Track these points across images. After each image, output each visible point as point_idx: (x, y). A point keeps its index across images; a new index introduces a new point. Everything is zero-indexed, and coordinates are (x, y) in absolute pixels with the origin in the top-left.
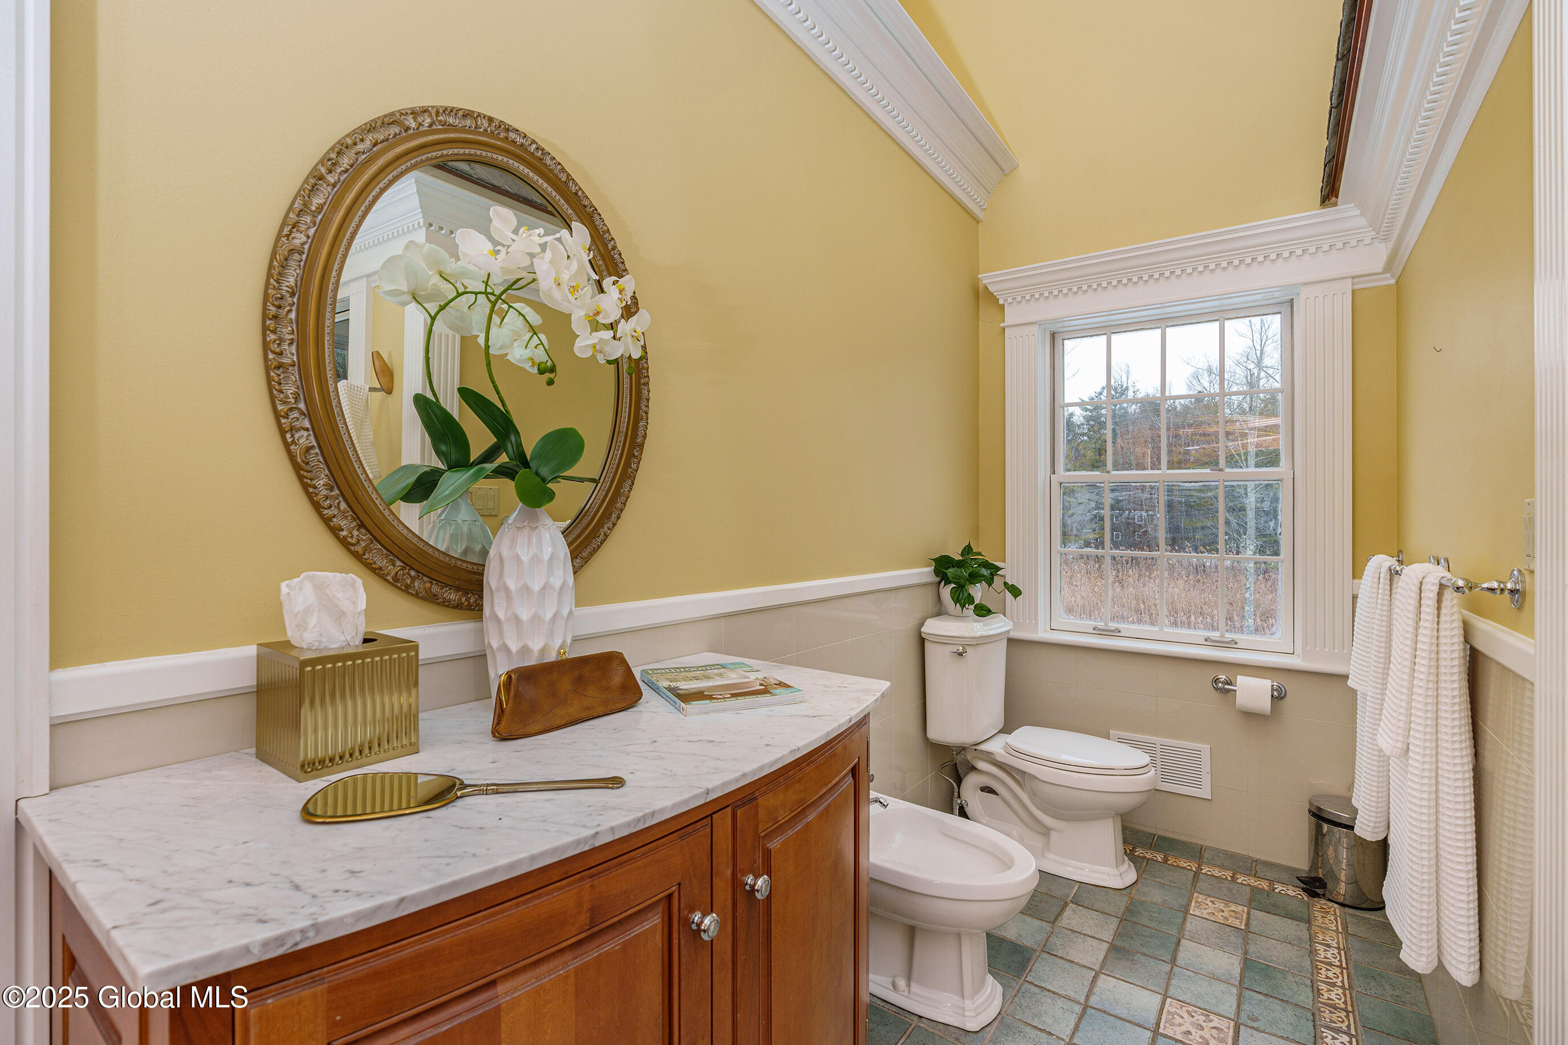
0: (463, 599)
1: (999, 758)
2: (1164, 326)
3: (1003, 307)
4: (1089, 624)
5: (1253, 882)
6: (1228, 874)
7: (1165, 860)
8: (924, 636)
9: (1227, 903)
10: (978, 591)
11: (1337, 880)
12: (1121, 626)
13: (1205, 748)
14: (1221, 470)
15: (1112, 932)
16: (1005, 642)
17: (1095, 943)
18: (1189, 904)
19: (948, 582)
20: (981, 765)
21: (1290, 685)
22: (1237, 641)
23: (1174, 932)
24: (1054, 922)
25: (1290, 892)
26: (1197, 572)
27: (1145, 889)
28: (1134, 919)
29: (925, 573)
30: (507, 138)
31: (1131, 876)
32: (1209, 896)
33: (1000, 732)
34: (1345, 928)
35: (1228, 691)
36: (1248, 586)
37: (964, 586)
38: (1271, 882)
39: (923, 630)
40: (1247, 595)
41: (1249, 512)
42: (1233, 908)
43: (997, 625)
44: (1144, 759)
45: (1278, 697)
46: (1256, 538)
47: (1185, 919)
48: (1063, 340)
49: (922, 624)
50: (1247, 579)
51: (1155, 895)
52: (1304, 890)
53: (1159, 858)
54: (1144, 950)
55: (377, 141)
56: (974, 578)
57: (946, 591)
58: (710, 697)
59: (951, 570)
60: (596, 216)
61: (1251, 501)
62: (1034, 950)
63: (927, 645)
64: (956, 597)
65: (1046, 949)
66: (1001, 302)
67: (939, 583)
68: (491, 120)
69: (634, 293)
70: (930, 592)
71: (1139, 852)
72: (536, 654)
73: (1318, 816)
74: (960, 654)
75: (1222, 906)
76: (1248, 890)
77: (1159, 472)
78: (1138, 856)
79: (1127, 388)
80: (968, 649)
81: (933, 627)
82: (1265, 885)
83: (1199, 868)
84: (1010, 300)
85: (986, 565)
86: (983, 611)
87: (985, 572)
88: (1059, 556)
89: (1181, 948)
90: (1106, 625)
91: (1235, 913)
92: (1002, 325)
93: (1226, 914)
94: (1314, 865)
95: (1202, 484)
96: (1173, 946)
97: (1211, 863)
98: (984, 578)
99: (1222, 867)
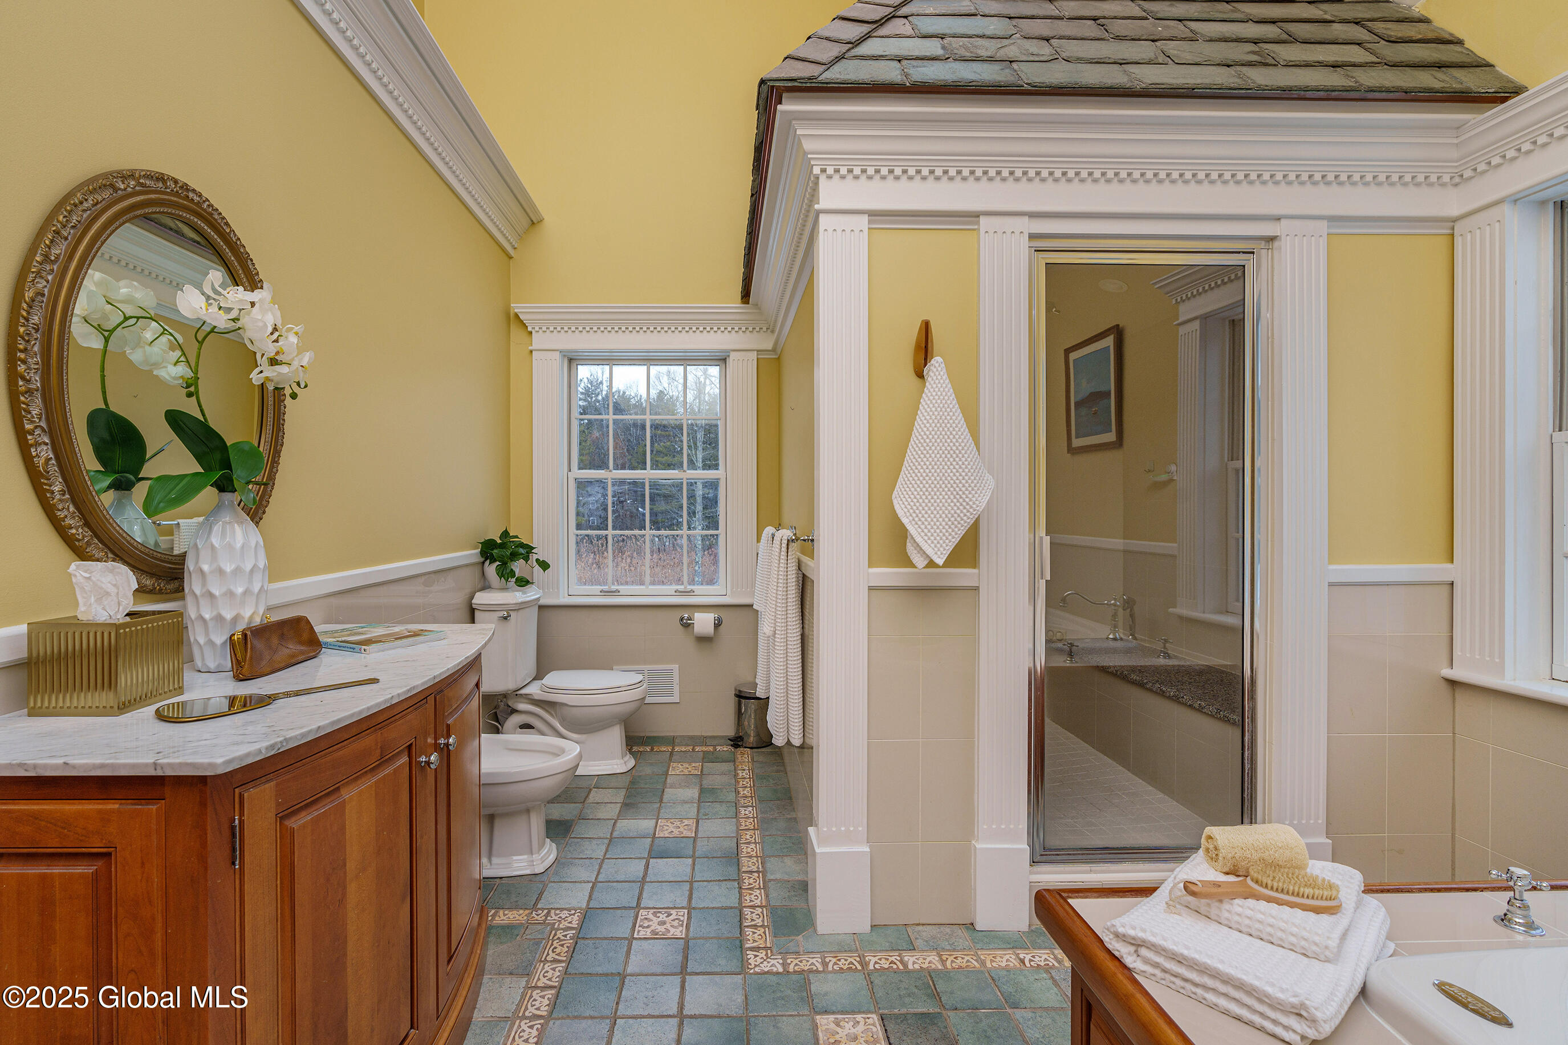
0: (156, 584)
1: (536, 698)
2: (649, 364)
3: (531, 333)
4: (597, 589)
5: (704, 749)
6: (690, 748)
7: (652, 749)
8: (474, 606)
9: (690, 763)
10: (518, 567)
11: (749, 736)
12: (619, 587)
13: (675, 667)
14: (684, 471)
15: (622, 797)
16: (536, 608)
17: (612, 805)
18: (668, 770)
19: (493, 560)
20: (522, 706)
21: (724, 614)
22: (695, 590)
23: (660, 786)
24: (584, 802)
25: (725, 749)
26: (659, 552)
27: (641, 769)
28: (637, 786)
29: (471, 554)
30: (188, 197)
31: (632, 763)
32: (680, 762)
33: (534, 679)
34: (752, 759)
35: (689, 625)
36: (697, 560)
37: (507, 563)
38: (714, 746)
39: (474, 601)
40: (697, 568)
41: (698, 498)
42: (694, 765)
43: (531, 594)
44: (640, 677)
45: (718, 624)
46: (703, 520)
47: (666, 778)
48: (577, 365)
49: (472, 598)
50: (697, 555)
51: (648, 770)
52: (732, 746)
53: (648, 749)
54: (643, 800)
55: (98, 201)
56: (514, 556)
57: (491, 570)
58: (380, 641)
59: (495, 551)
60: (249, 262)
61: (699, 492)
62: (573, 820)
63: (477, 613)
64: (501, 573)
65: (581, 817)
66: (530, 329)
67: (483, 563)
68: (176, 182)
69: (275, 325)
70: (477, 570)
71: (635, 749)
72: (246, 620)
73: (740, 696)
74: (505, 618)
75: (687, 766)
76: (702, 753)
77: (646, 471)
78: (635, 751)
79: (601, 383)
80: (511, 613)
81: (481, 598)
82: (711, 749)
83: (673, 749)
84: (537, 329)
85: (522, 545)
86: (523, 583)
87: (522, 551)
88: (575, 537)
89: (665, 793)
90: (610, 587)
91: (693, 768)
92: (530, 348)
93: (689, 770)
94: (738, 730)
95: (672, 481)
96: (660, 794)
97: (679, 745)
98: (521, 556)
99: (687, 745)
